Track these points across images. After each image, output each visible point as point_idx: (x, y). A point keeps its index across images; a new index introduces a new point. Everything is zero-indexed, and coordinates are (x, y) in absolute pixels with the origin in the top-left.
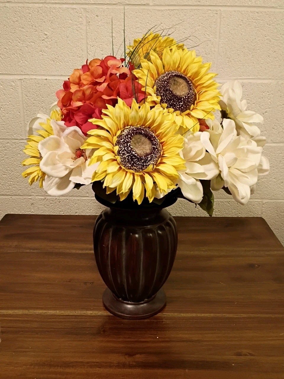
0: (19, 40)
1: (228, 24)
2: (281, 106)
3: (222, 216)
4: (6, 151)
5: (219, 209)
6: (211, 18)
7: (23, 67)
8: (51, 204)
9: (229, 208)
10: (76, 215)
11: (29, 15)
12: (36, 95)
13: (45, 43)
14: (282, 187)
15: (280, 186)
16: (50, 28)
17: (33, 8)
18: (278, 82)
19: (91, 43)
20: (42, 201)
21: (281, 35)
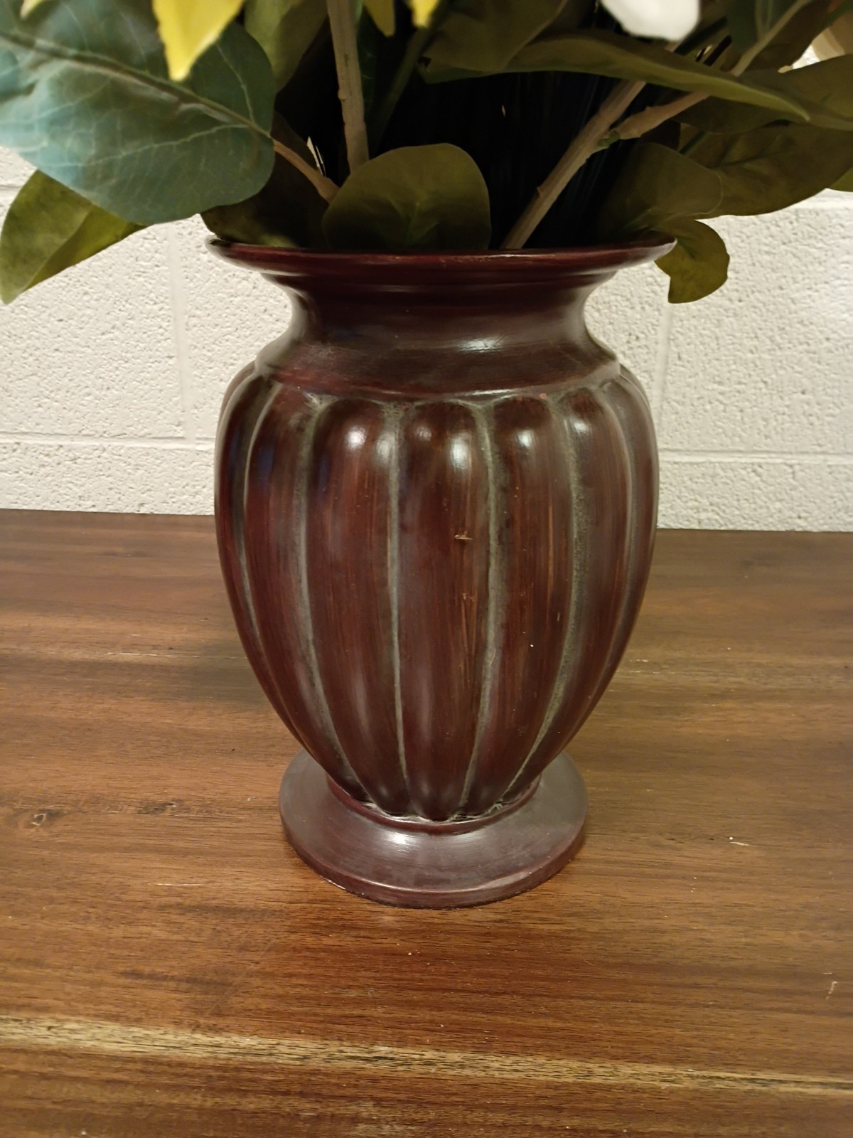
3: (722, 528)
5: (715, 499)
8: (43, 470)
9: (757, 491)
10: (141, 512)
20: (6, 456)
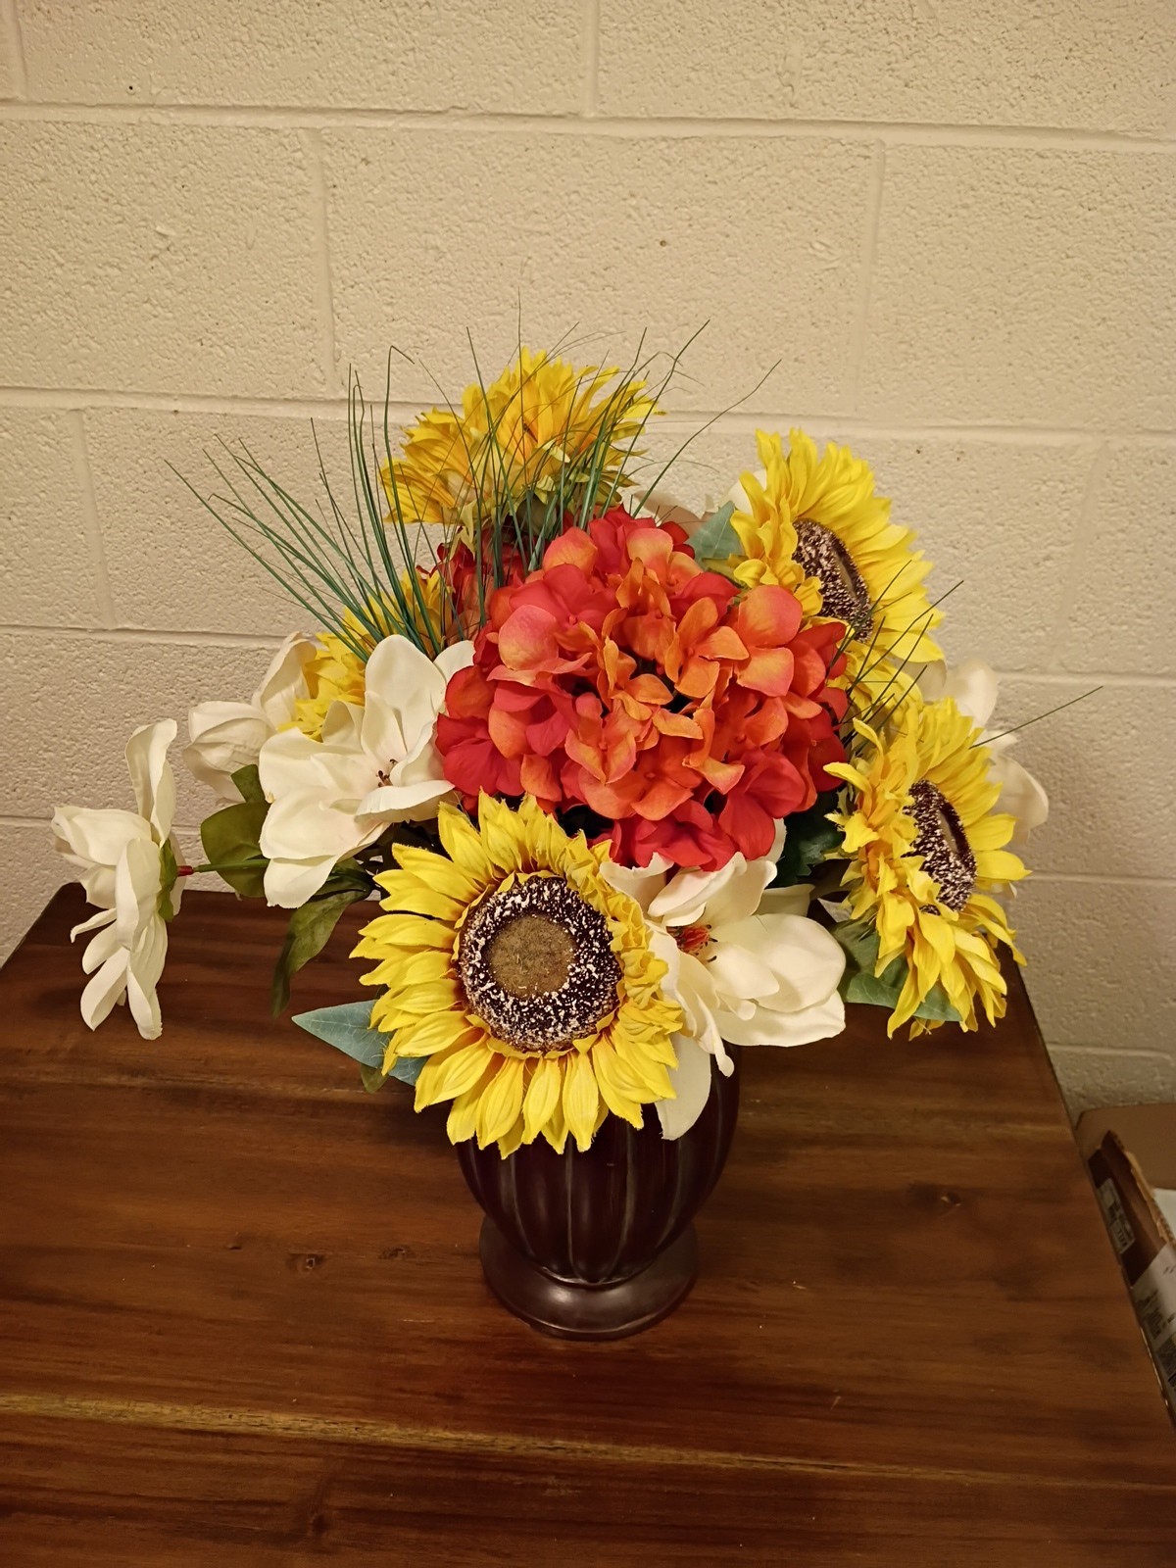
0: (58, 257)
1: (912, 204)
2: (1112, 535)
4: (45, 669)
6: (838, 175)
7: (81, 364)
11: (89, 155)
12: (140, 470)
13: (162, 269)
14: (1088, 831)
15: (1081, 827)
16: (178, 211)
17: (105, 127)
18: (1108, 442)
19: (346, 272)
21: (1135, 253)
